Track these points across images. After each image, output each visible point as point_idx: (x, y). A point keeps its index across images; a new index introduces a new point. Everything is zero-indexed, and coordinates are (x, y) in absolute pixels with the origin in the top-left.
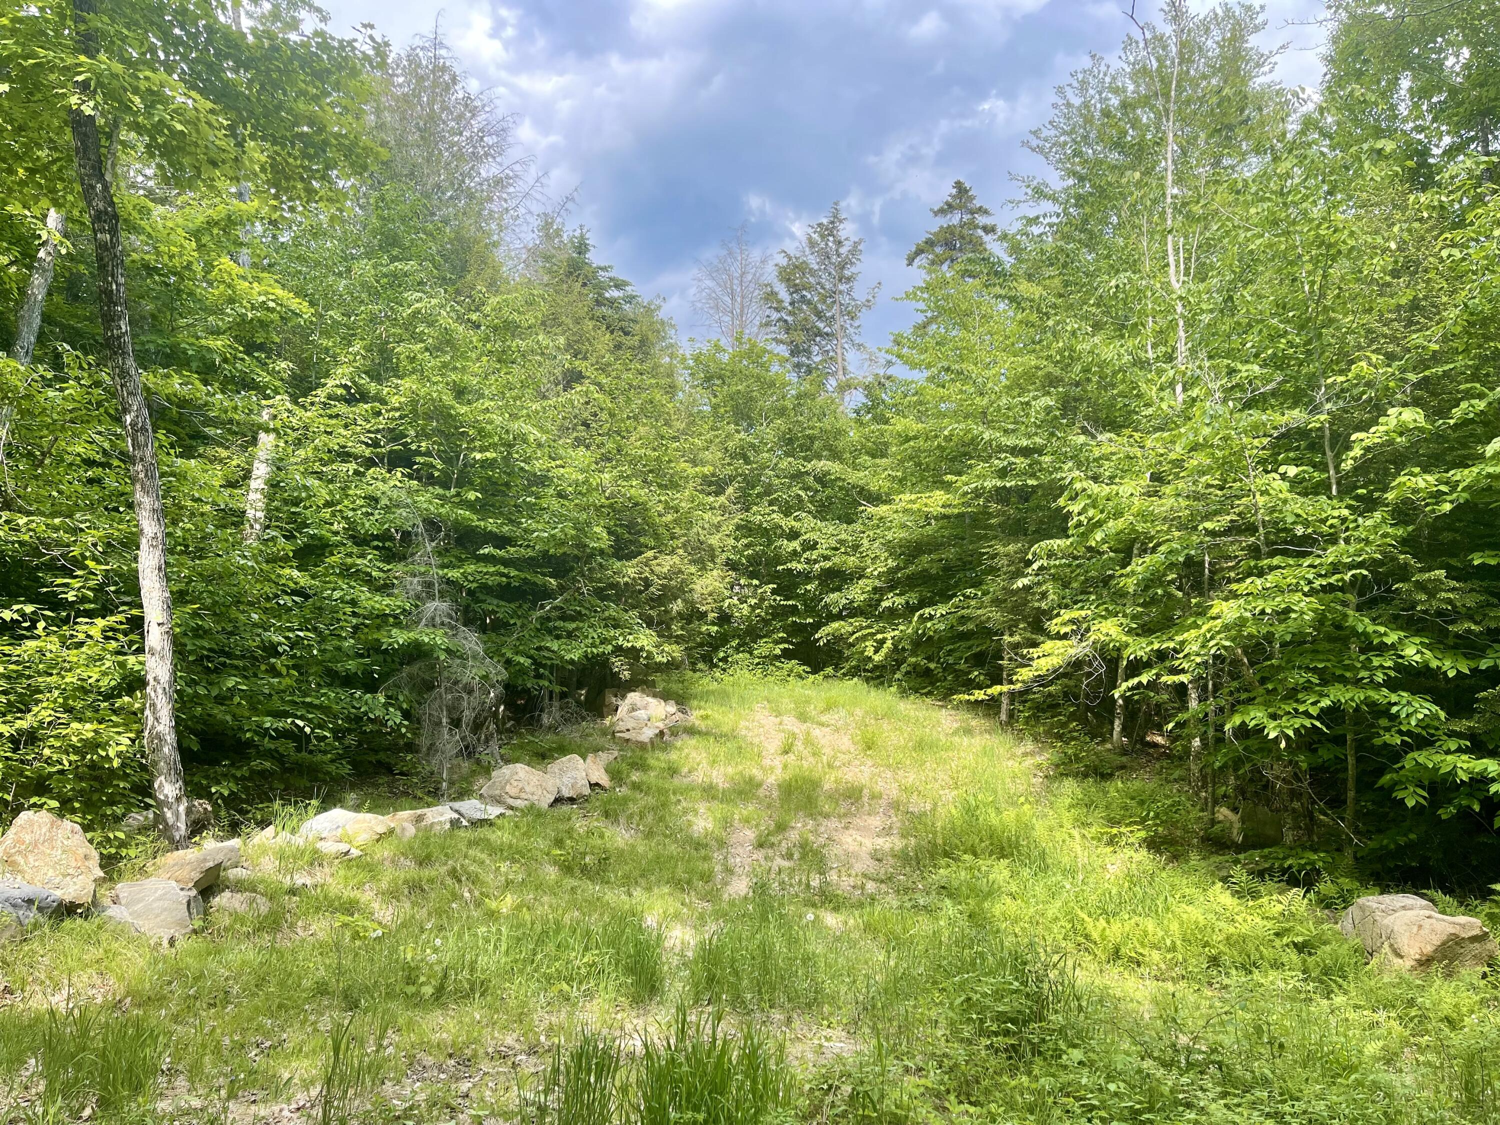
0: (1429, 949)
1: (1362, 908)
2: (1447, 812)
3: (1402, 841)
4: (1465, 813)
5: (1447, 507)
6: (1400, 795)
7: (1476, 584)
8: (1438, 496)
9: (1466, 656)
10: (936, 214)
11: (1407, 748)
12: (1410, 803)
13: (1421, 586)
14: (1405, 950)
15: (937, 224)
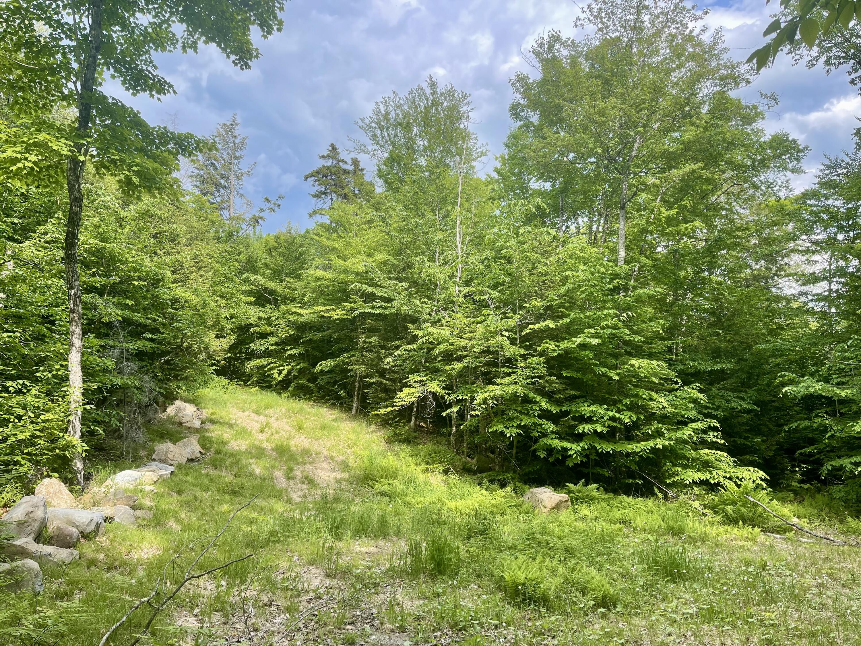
0: (554, 505)
1: (532, 493)
2: (551, 459)
3: (535, 469)
4: (557, 459)
5: (556, 354)
6: (539, 454)
7: (562, 381)
8: (554, 350)
9: (559, 405)
10: (320, 157)
11: (540, 437)
12: (542, 457)
13: (547, 381)
14: (547, 505)
15: (321, 163)
